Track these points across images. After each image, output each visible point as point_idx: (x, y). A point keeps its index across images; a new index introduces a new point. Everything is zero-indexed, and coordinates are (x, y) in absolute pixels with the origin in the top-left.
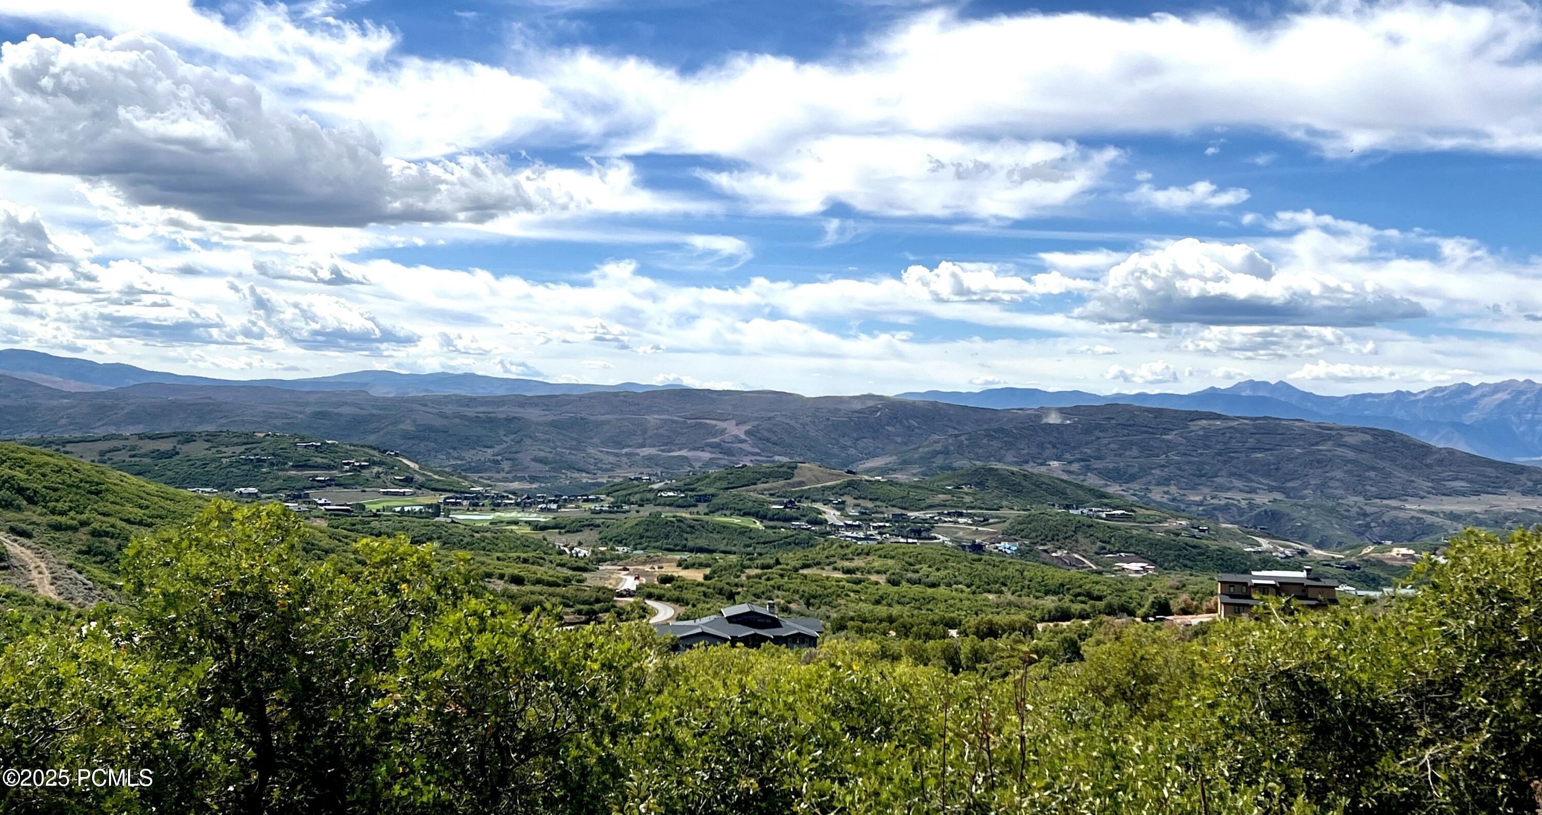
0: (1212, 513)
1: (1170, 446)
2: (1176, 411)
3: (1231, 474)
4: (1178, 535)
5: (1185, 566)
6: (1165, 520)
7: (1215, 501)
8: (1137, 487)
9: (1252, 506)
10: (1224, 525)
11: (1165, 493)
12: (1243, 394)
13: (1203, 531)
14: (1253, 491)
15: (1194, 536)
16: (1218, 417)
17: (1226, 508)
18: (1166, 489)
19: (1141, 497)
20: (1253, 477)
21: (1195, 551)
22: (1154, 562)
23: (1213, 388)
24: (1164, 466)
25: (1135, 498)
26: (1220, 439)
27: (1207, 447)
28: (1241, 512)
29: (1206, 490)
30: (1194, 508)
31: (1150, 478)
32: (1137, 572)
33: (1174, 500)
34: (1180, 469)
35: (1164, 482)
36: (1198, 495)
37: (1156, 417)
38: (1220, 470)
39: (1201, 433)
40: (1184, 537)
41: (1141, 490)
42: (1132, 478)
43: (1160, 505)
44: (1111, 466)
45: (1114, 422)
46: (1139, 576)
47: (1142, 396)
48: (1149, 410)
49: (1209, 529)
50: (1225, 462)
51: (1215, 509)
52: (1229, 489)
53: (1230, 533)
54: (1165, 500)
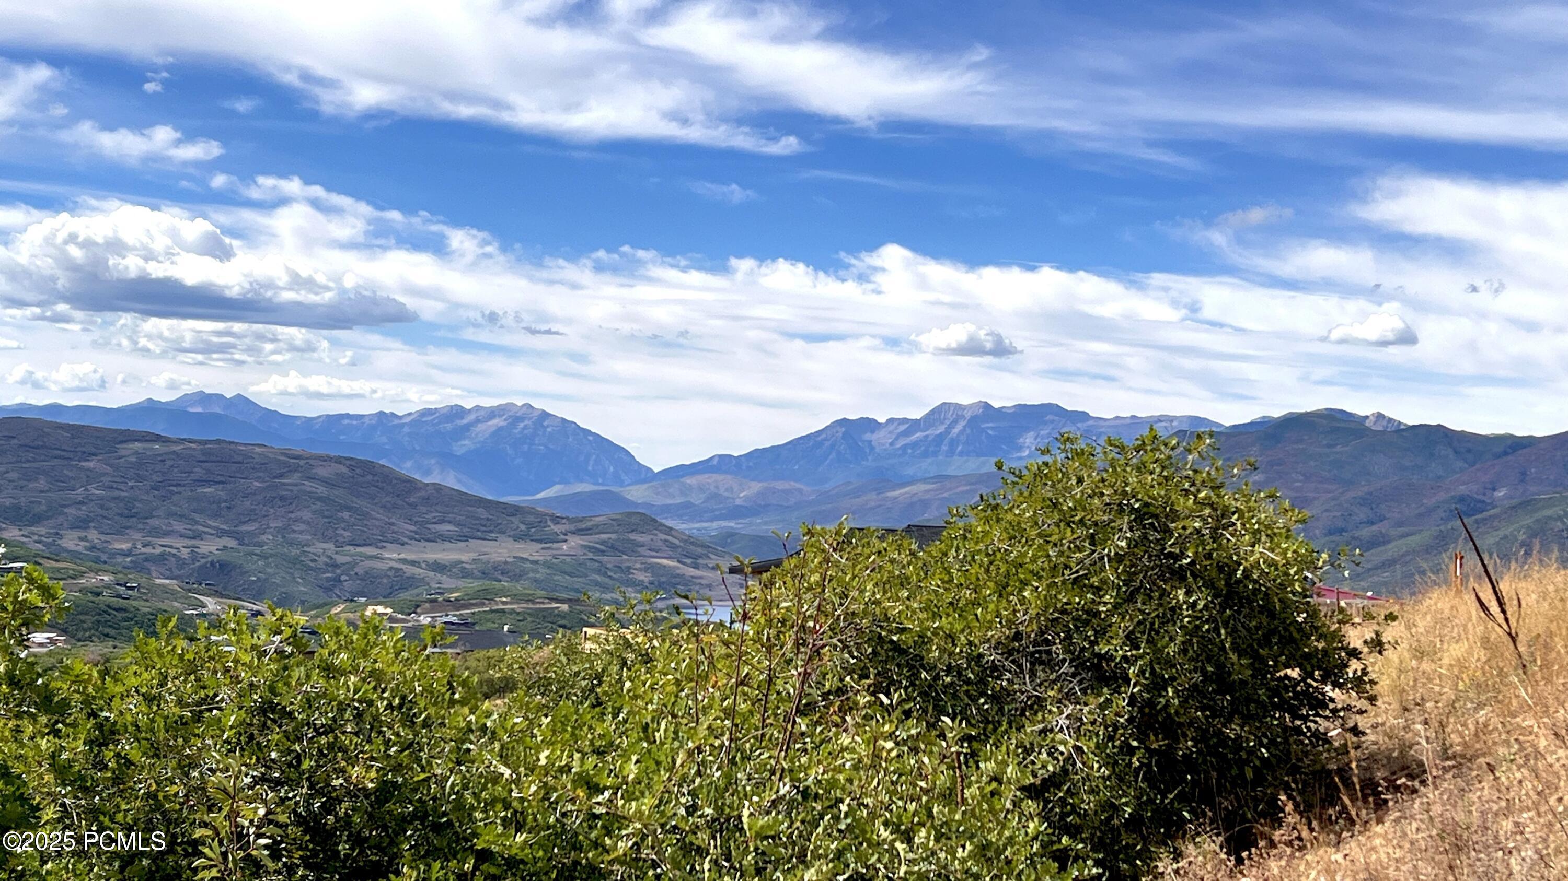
0: (142, 565)
1: (91, 477)
2: (96, 429)
3: (171, 515)
4: (98, 594)
5: (107, 635)
6: (82, 574)
7: (148, 550)
8: (43, 531)
9: (194, 556)
10: (158, 581)
11: (81, 539)
12: (191, 410)
13: (132, 588)
14: (197, 536)
15: (119, 596)
16: (158, 438)
17: (162, 559)
18: (83, 534)
19: (46, 545)
20: (197, 517)
21: (119, 615)
22: (63, 631)
23: (150, 400)
24: (81, 503)
25: (40, 546)
26: (159, 467)
27: (140, 478)
28: (181, 563)
29: (137, 536)
30: (120, 559)
31: (61, 519)
32: (41, 645)
33: (93, 548)
34: (102, 507)
35: (82, 524)
36: (126, 541)
37: (73, 437)
38: (157, 508)
39: (133, 459)
40: (106, 598)
41: (49, 535)
42: (37, 519)
43: (75, 556)
44: (8, 502)
45: (15, 441)
46: (44, 650)
47: (55, 408)
48: (61, 427)
49: (139, 587)
50: (164, 498)
51: (146, 560)
52: (167, 534)
53: (165, 590)
54: (80, 549)
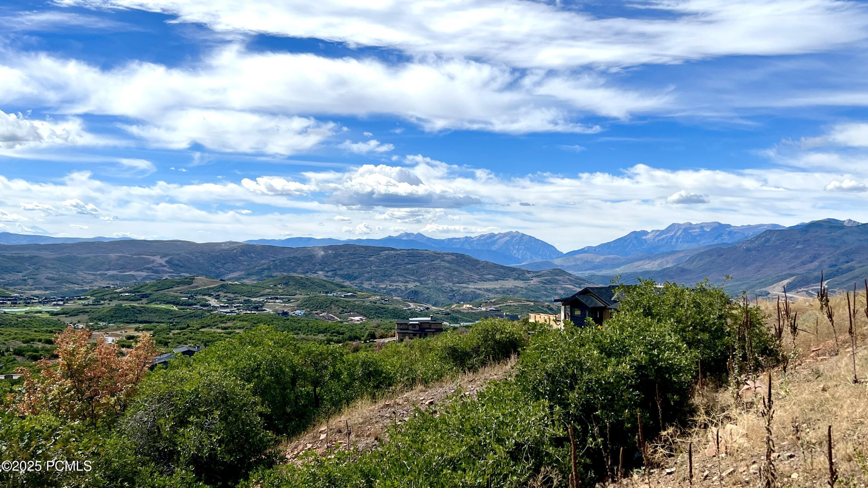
0: (389, 292)
1: (372, 263)
2: (374, 247)
3: (398, 275)
4: (375, 303)
5: (379, 317)
6: (370, 296)
7: (391, 287)
8: (357, 282)
9: (406, 289)
10: (395, 298)
11: (370, 284)
12: (403, 239)
13: (386, 301)
14: (407, 282)
15: (382, 304)
16: (393, 249)
17: (396, 290)
18: (370, 283)
19: (359, 287)
20: (407, 276)
21: (383, 310)
22: (365, 316)
23: (390, 236)
24: (369, 272)
25: (357, 287)
26: (394, 259)
27: (387, 263)
28: (402, 292)
29: (388, 283)
30: (382, 291)
31: (363, 278)
32: (358, 321)
33: (374, 287)
34: (376, 273)
35: (369, 279)
36: (384, 284)
37: (366, 250)
38: (394, 273)
39: (385, 257)
40: (378, 304)
41: (359, 283)
42: (356, 278)
43: (368, 290)
44: (346, 273)
45: (347, 252)
46: (359, 322)
47: (359, 240)
48: (362, 247)
49: (389, 300)
50: (396, 270)
51: (391, 291)
52: (397, 282)
53: (397, 301)
54: (369, 288)
